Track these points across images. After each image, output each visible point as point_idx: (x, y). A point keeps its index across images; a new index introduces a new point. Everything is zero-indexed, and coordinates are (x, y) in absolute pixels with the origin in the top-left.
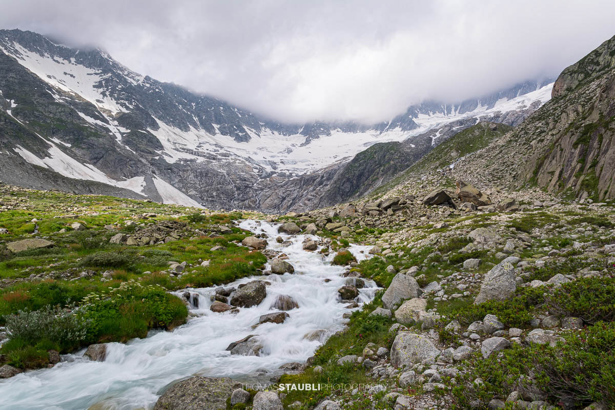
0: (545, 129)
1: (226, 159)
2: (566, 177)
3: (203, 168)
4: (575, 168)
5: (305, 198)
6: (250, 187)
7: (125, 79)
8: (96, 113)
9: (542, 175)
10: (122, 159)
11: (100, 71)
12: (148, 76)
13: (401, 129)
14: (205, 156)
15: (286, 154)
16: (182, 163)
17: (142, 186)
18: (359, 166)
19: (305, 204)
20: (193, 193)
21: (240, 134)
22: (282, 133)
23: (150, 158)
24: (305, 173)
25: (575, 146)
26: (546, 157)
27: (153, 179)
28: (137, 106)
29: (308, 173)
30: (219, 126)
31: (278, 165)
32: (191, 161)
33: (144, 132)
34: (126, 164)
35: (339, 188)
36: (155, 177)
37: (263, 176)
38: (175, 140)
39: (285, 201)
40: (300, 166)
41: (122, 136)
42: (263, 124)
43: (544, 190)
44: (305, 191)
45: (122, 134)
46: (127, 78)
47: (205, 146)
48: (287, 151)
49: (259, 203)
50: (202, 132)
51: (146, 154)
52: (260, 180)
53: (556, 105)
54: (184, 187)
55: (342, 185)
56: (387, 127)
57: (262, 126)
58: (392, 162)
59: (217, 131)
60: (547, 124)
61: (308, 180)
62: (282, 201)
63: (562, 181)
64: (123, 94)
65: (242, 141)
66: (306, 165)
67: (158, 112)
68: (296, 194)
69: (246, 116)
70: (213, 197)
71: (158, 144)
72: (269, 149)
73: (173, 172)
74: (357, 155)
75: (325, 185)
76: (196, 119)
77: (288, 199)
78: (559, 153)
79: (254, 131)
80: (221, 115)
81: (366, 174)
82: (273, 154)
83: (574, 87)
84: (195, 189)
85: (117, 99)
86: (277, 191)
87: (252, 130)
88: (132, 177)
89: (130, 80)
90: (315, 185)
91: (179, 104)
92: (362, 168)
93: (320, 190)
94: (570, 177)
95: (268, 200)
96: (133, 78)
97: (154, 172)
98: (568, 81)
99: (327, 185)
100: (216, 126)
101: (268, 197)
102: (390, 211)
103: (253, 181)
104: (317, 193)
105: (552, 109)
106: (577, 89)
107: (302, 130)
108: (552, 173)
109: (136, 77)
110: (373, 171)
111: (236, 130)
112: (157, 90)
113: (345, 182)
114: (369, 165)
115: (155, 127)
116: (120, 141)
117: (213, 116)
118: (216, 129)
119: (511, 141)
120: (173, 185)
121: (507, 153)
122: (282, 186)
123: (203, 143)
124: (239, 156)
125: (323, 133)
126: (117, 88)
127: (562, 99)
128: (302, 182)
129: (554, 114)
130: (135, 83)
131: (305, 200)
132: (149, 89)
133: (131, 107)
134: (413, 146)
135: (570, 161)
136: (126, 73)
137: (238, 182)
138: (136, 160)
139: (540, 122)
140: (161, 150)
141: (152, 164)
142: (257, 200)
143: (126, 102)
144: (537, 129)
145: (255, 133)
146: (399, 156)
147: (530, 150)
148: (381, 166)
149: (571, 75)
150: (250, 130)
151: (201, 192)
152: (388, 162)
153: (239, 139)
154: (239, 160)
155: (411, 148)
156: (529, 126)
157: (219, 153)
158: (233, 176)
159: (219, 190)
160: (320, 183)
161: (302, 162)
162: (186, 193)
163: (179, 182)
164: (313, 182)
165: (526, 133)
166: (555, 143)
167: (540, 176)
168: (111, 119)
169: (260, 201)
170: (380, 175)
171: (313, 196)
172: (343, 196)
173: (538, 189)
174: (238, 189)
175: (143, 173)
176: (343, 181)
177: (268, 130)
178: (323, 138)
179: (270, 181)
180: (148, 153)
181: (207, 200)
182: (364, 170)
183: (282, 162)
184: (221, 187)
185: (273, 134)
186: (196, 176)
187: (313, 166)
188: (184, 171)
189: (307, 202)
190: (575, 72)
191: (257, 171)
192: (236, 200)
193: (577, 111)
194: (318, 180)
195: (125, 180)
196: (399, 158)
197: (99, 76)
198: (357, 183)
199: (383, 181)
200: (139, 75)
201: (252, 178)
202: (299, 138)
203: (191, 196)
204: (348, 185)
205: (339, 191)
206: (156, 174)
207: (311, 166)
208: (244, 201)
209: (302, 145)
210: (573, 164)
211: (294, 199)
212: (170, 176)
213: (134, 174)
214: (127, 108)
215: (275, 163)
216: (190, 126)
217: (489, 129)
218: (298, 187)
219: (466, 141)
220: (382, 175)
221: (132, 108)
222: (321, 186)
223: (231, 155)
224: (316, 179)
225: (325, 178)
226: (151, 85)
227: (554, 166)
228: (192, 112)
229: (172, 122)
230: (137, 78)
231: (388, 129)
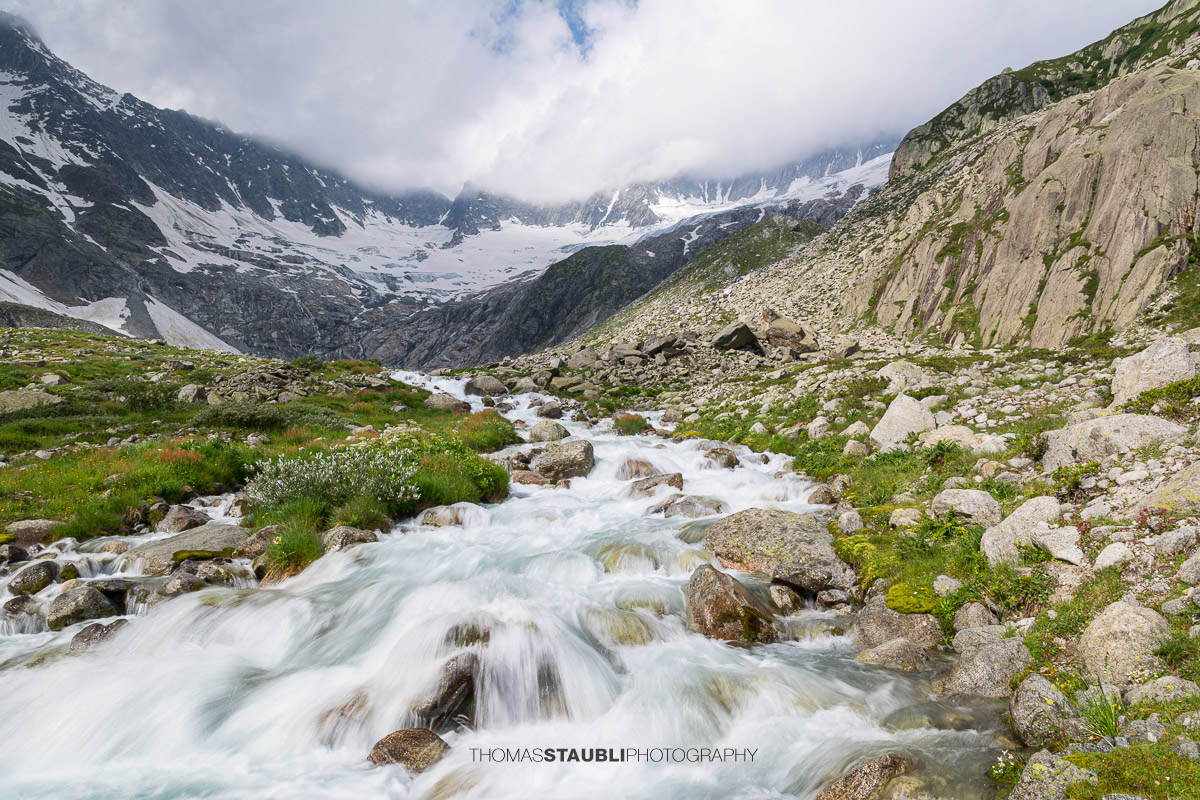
0: (882, 232)
1: (298, 268)
2: (926, 309)
3: (251, 284)
4: (939, 295)
5: (453, 345)
6: (345, 324)
7: (80, 97)
8: (17, 163)
9: (884, 307)
10: (78, 262)
11: (25, 78)
12: (129, 94)
13: (628, 223)
14: (253, 260)
15: (415, 262)
16: (206, 272)
17: (122, 316)
18: (556, 287)
19: (452, 357)
20: (230, 332)
21: (324, 219)
22: (406, 222)
23: (138, 260)
24: (452, 300)
25: (940, 257)
26: (890, 277)
27: (146, 303)
28: (106, 154)
29: (459, 300)
30: (280, 203)
31: (401, 282)
32: (225, 268)
33: (125, 208)
34: (87, 271)
35: (517, 327)
36: (149, 300)
37: (370, 303)
38: (190, 226)
39: (415, 351)
40: (442, 285)
41: (77, 215)
42: (370, 202)
43: (890, 331)
44: (452, 332)
45: (76, 210)
46: (84, 95)
47: (254, 242)
48: (416, 256)
49: (364, 354)
50: (247, 213)
51: (129, 253)
52: (365, 310)
53: (897, 192)
54: (212, 321)
55: (524, 323)
56: (604, 218)
57: (368, 206)
58: (614, 283)
59: (277, 212)
60: (885, 223)
61: (458, 312)
62: (409, 351)
63: (919, 318)
64: (77, 129)
65: (328, 234)
66: (454, 284)
67: (154, 170)
68: (435, 339)
69: (336, 185)
70: (272, 341)
71: (154, 233)
72: (382, 252)
73: (186, 290)
74: (552, 268)
75: (490, 322)
76: (232, 186)
77: (419, 347)
78: (912, 270)
79: (352, 215)
80: (285, 181)
81: (568, 304)
82: (390, 261)
83: (924, 163)
84: (235, 324)
85: (63, 138)
86: (399, 332)
87: (348, 212)
88: (100, 298)
89: (91, 100)
90: (472, 322)
91: (198, 154)
92: (559, 291)
93: (480, 331)
94: (931, 311)
95: (381, 348)
96: (97, 95)
97: (147, 290)
98: (915, 152)
99: (495, 322)
100: (274, 203)
101: (382, 343)
102: (660, 358)
103: (352, 311)
104: (475, 337)
105: (892, 198)
106: (930, 166)
107: (445, 217)
108: (901, 304)
109: (105, 94)
110: (579, 298)
111: (316, 212)
112: (150, 124)
113: (528, 316)
114: (573, 286)
115: (149, 199)
116: (71, 224)
117: (268, 181)
118: (275, 208)
119: (826, 249)
120: (188, 316)
121: (820, 271)
122: (408, 323)
123: (249, 235)
124: (323, 263)
125: (485, 224)
126: (63, 116)
127: (906, 181)
128: (447, 318)
129: (895, 207)
130: (102, 107)
131: (454, 349)
132: (132, 120)
133: (94, 155)
134: (651, 254)
135: (930, 284)
136: (82, 85)
137: (321, 313)
138: (109, 263)
139: (873, 220)
140: (161, 245)
141: (143, 274)
142: (359, 348)
143: (84, 146)
144: (869, 230)
145: (354, 219)
146: (628, 272)
147: (860, 266)
148: (595, 289)
149: (919, 142)
150: (343, 212)
151: (246, 331)
152: (608, 282)
153: (322, 230)
154: (324, 270)
155: (647, 257)
156: (855, 226)
157: (281, 255)
158: (312, 302)
159: (283, 328)
160: (482, 319)
161: (447, 277)
162: (216, 333)
163: (200, 310)
164: (468, 316)
165: (851, 237)
166: (903, 254)
167: (881, 309)
168: (51, 177)
169: (365, 350)
170: (592, 306)
171: (468, 342)
172: (525, 344)
173: (879, 331)
174: (322, 326)
175: (122, 291)
176: (525, 316)
177: (379, 214)
178: (486, 233)
179: (385, 312)
180: (133, 251)
181: (259, 347)
182: (563, 295)
183: (408, 278)
184: (288, 323)
185: (390, 222)
186: (236, 300)
187: (467, 287)
188: (210, 288)
189: (456, 353)
190: (927, 138)
191: (360, 292)
192: (318, 348)
193: (934, 202)
194: (477, 312)
195: (86, 304)
196: (627, 276)
197: (21, 87)
198: (550, 317)
199: (598, 316)
200: (112, 92)
201: (350, 305)
202: (439, 232)
203: (226, 339)
204: (534, 323)
205: (518, 334)
206: (151, 294)
207: (463, 286)
208: (334, 349)
209: (446, 246)
210: (938, 288)
211: (431, 348)
212: (182, 299)
213: (104, 292)
214: (86, 157)
215: (395, 279)
216: (220, 199)
217: (786, 229)
218: (440, 325)
219: (748, 247)
220: (597, 305)
221: (96, 157)
222: (483, 324)
223: (307, 260)
224: (474, 310)
225: (490, 309)
226: (136, 112)
227: (904, 291)
228: (225, 173)
229: (182, 189)
230: (106, 96)
231: (605, 222)
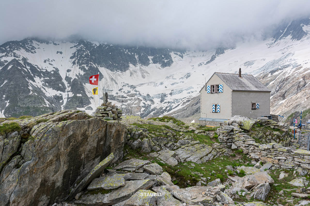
7: (91, 44)
8: (60, 85)
11: (78, 43)
14: (118, 100)
15: (185, 79)
28: (91, 66)
30: (152, 58)
33: (80, 95)
40: (182, 95)
41: (67, 101)
45: (68, 99)
46: (93, 42)
47: (124, 89)
50: (139, 66)
59: (151, 61)
64: (85, 59)
65: (166, 66)
72: (175, 77)
76: (137, 57)
85: (80, 65)
89: (95, 43)
100: (150, 58)
111: (163, 58)
116: (63, 106)
125: (228, 48)
126: (83, 56)
130: (98, 45)
133: (87, 68)
143: (85, 66)
145: (179, 55)
150: (175, 54)
153: (164, 65)
157: (129, 94)
161: (187, 89)
168: (69, 85)
178: (228, 52)
197: (76, 47)
209: (207, 63)
214: (84, 70)
216: (130, 65)
228: (135, 52)
231: (282, 37)
